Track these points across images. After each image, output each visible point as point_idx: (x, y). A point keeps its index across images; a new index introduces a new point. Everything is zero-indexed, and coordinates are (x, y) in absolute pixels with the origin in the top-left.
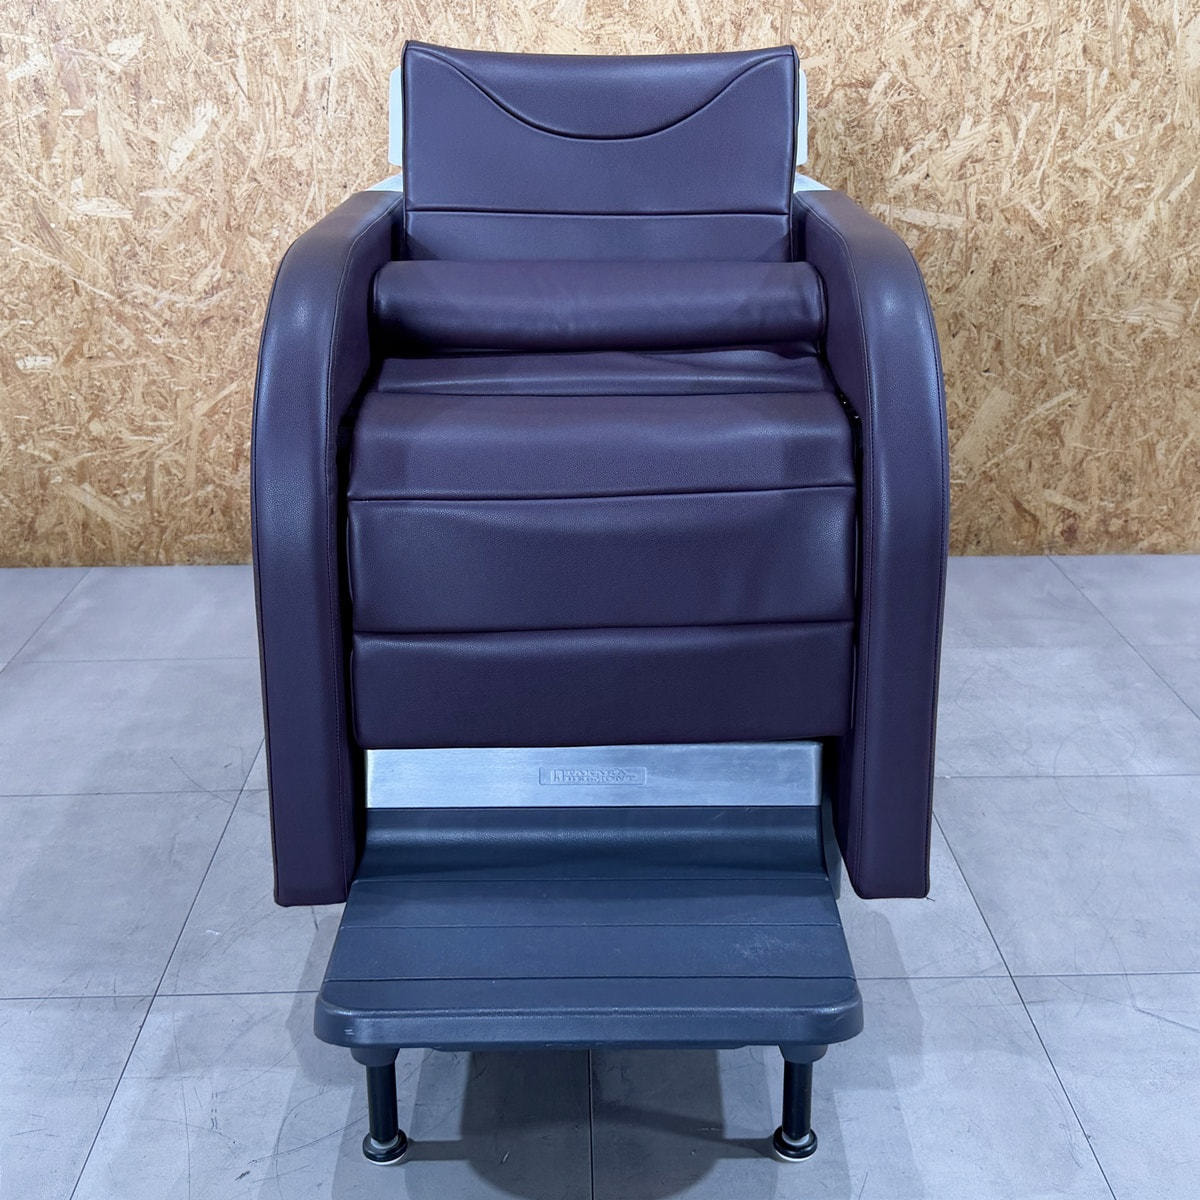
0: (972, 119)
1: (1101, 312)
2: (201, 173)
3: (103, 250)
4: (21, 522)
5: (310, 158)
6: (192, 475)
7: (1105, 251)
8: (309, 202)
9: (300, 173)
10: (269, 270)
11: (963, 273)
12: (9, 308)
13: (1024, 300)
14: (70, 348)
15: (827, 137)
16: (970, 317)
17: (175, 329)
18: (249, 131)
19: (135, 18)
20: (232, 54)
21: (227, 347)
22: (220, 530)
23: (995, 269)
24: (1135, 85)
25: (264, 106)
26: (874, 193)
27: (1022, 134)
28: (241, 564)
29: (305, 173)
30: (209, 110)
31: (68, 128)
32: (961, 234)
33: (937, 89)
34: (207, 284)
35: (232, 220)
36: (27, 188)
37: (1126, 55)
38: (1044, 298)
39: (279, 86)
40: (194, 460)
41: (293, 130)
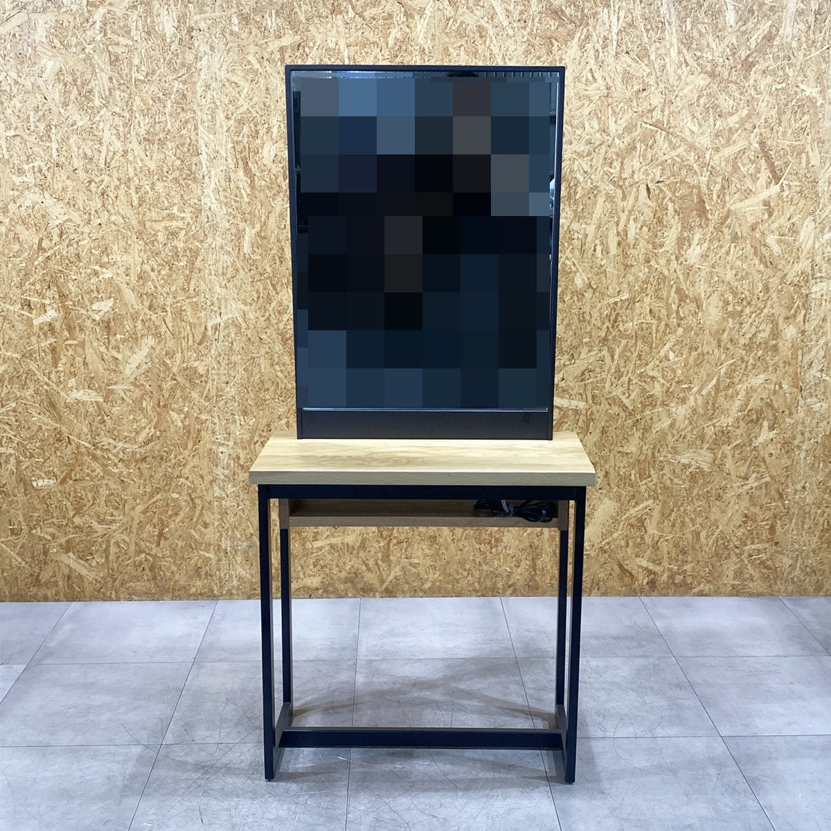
0: (588, 348)
1: (665, 457)
2: (143, 376)
3: (85, 419)
4: (31, 575)
5: (208, 367)
6: (132, 548)
7: (666, 423)
8: (206, 391)
9: (202, 376)
10: (182, 430)
11: (585, 434)
12: (31, 453)
13: (620, 449)
14: (64, 474)
17: (126, 463)
18: (172, 352)
19: (109, 290)
20: (164, 310)
21: (155, 474)
22: (148, 580)
23: (604, 432)
24: (680, 330)
25: (182, 338)
27: (616, 357)
29: (204, 376)
30: (151, 341)
31: (68, 351)
32: (584, 412)
34: (145, 438)
35: (161, 402)
36: (42, 383)
37: (674, 315)
38: (632, 448)
39: (191, 327)
40: (134, 539)
41: (198, 352)
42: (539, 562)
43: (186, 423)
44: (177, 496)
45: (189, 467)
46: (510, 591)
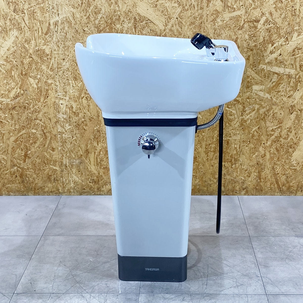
0: (297, 34)
2: (12, 55)
5: (51, 49)
6: (9, 163)
8: (51, 65)
9: (48, 55)
10: (37, 90)
11: (295, 91)
15: (242, 41)
16: (298, 107)
17: (3, 111)
18: (29, 40)
20: (23, 12)
21: (21, 117)
22: (19, 183)
25: (35, 31)
26: (260, 60)
28: (26, 195)
29: (50, 55)
30: (15, 33)
32: (294, 76)
33: (284, 23)
34: (14, 95)
35: (23, 72)
39: (40, 23)
40: (10, 158)
41: (45, 40)
42: (263, 174)
43: (39, 85)
44: (35, 131)
45: (41, 113)
46: (243, 192)
